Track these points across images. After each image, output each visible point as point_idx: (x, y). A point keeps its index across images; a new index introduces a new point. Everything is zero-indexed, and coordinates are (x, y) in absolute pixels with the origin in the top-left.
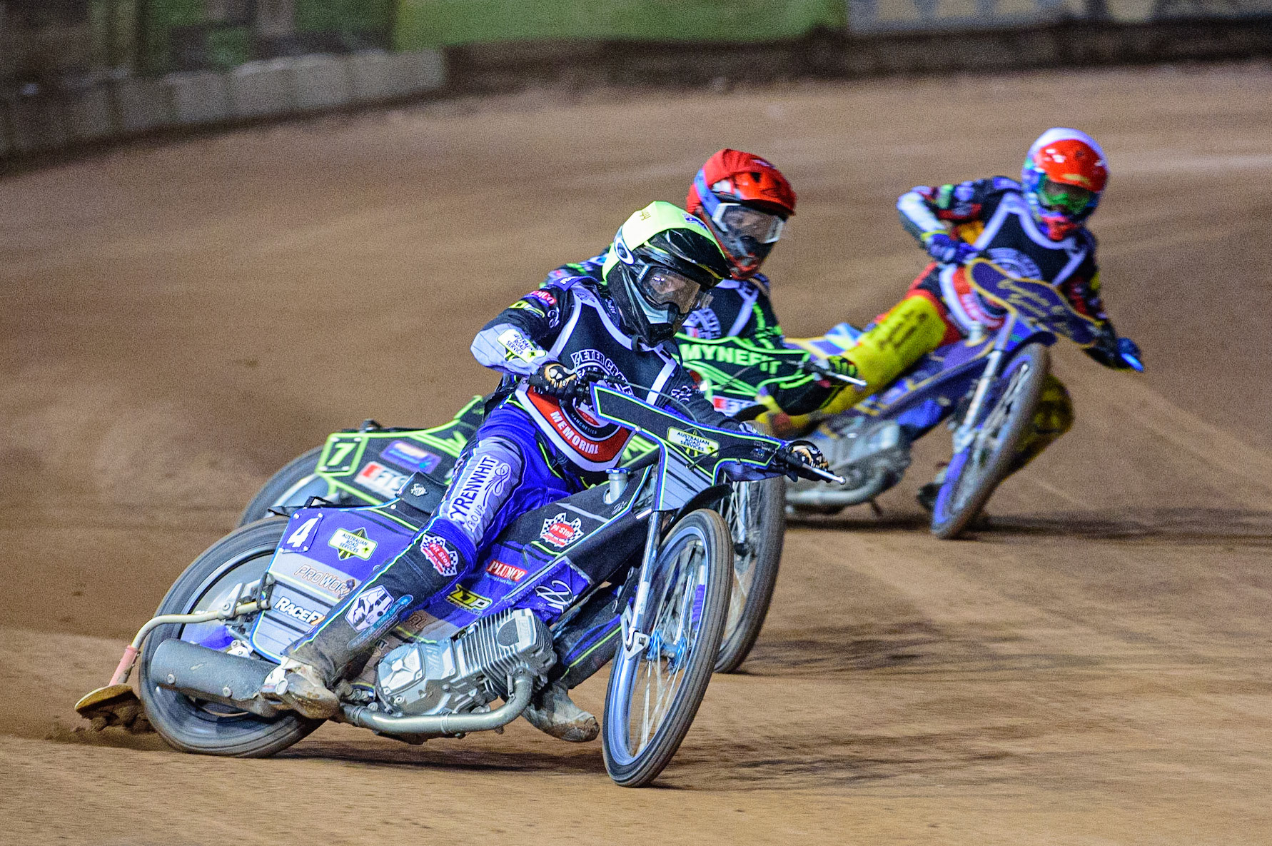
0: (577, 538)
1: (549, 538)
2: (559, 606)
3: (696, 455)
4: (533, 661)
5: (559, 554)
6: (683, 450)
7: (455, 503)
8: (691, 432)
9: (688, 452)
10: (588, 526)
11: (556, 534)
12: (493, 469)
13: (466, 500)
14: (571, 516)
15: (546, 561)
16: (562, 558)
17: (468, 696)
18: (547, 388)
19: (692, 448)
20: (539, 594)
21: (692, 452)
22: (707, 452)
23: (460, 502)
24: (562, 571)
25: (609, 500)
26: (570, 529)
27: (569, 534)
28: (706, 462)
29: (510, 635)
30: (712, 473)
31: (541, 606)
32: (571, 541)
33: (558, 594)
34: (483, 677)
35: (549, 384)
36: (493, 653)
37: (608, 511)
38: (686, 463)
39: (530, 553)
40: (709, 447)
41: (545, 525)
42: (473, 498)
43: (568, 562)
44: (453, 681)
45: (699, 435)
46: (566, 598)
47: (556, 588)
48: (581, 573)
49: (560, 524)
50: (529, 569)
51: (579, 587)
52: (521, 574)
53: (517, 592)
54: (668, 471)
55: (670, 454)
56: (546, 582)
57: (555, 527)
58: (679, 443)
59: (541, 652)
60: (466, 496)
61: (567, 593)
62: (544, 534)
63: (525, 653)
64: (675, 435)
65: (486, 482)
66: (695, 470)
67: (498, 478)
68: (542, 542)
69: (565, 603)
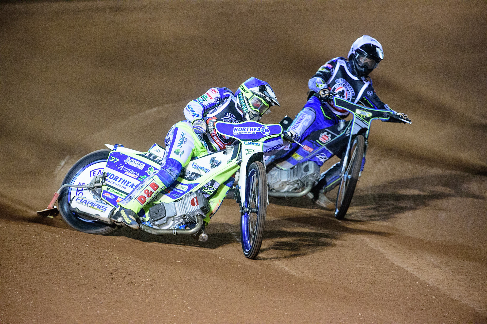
0: (329, 140)
1: (322, 140)
2: (322, 160)
3: (364, 117)
4: (313, 177)
5: (323, 145)
6: (360, 115)
7: (293, 128)
8: (363, 110)
9: (362, 116)
10: (333, 137)
11: (323, 138)
12: (306, 117)
13: (295, 127)
14: (328, 133)
15: (319, 147)
16: (324, 146)
17: (294, 186)
18: (319, 97)
19: (363, 115)
20: (317, 157)
21: (363, 116)
22: (368, 116)
23: (294, 128)
24: (323, 150)
25: (339, 129)
26: (328, 137)
27: (327, 139)
28: (368, 119)
29: (306, 169)
30: (369, 122)
31: (317, 160)
32: (327, 141)
33: (322, 157)
34: (298, 181)
35: (320, 95)
36: (302, 175)
37: (338, 133)
38: (361, 119)
39: (315, 144)
40: (369, 115)
41: (321, 135)
42: (298, 126)
43: (325, 148)
44: (290, 182)
45: (366, 111)
46: (325, 158)
47: (322, 155)
48: (330, 151)
49: (325, 136)
50: (314, 149)
51: (329, 155)
52: (312, 150)
53: (310, 156)
54: (355, 123)
55: (356, 117)
56: (319, 153)
57: (323, 136)
58: (359, 114)
59: (316, 174)
60: (296, 126)
61: (325, 157)
62: (320, 139)
63: (311, 175)
64: (358, 111)
65: (303, 121)
66: (364, 122)
67: (307, 120)
68: (319, 141)
69: (324, 160)
